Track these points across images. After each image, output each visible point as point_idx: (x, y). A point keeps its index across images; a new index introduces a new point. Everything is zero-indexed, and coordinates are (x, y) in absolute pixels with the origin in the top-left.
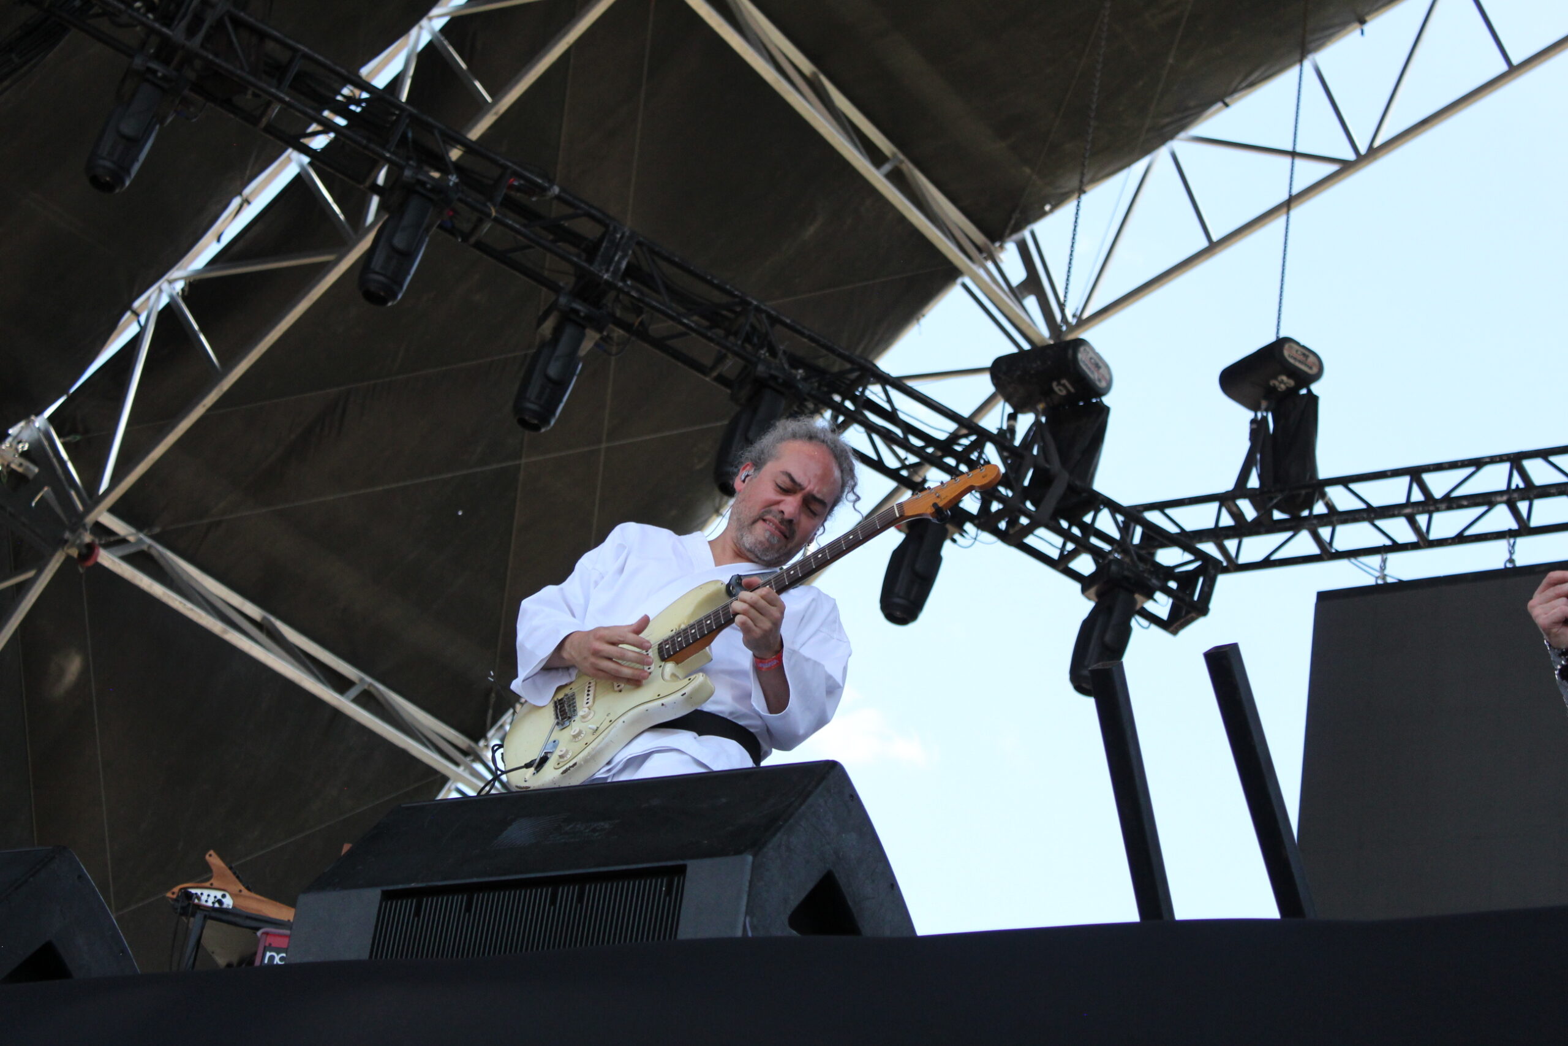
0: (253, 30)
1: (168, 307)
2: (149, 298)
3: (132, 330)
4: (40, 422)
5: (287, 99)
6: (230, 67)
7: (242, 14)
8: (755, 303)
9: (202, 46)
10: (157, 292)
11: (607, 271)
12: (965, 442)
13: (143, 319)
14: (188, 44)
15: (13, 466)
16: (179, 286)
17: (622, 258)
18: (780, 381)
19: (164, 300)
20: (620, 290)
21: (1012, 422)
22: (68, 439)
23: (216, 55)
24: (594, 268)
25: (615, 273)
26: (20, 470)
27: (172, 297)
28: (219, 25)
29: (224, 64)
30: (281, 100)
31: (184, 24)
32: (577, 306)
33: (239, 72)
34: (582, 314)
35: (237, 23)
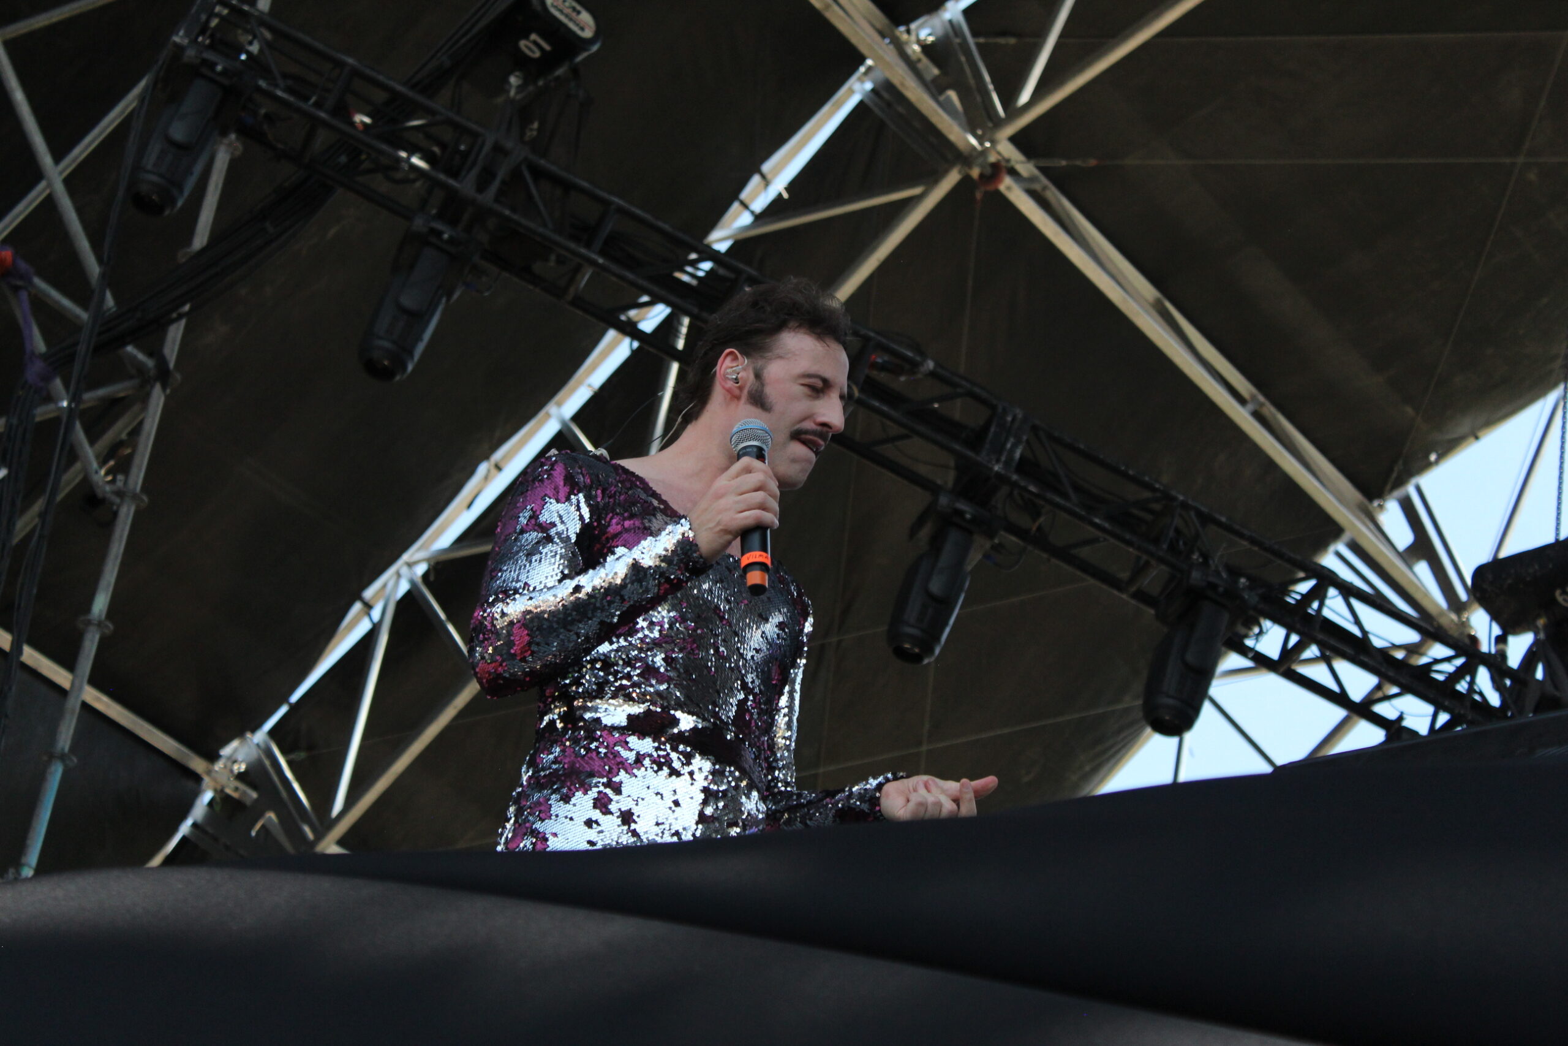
0: (556, 180)
1: (408, 595)
2: (385, 586)
3: (363, 627)
4: (260, 736)
5: (601, 261)
6: (532, 225)
7: (542, 162)
8: (1181, 498)
9: (497, 200)
10: (395, 578)
11: (998, 461)
12: (1449, 668)
13: (376, 614)
14: (480, 198)
15: (228, 791)
16: (421, 569)
17: (1015, 446)
18: (1221, 589)
19: (404, 587)
20: (1015, 485)
21: (1501, 646)
22: (292, 756)
23: (514, 210)
24: (982, 458)
25: (1007, 464)
26: (235, 795)
27: (413, 583)
28: (516, 174)
29: (524, 221)
30: (593, 263)
31: (475, 172)
32: (961, 506)
33: (541, 230)
34: (968, 516)
35: (538, 174)
